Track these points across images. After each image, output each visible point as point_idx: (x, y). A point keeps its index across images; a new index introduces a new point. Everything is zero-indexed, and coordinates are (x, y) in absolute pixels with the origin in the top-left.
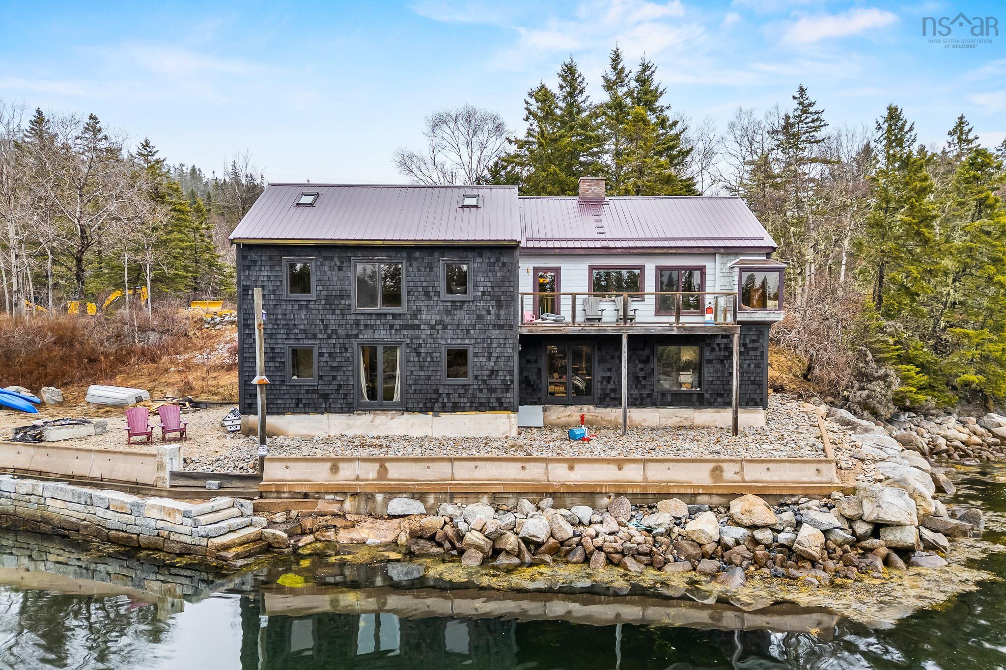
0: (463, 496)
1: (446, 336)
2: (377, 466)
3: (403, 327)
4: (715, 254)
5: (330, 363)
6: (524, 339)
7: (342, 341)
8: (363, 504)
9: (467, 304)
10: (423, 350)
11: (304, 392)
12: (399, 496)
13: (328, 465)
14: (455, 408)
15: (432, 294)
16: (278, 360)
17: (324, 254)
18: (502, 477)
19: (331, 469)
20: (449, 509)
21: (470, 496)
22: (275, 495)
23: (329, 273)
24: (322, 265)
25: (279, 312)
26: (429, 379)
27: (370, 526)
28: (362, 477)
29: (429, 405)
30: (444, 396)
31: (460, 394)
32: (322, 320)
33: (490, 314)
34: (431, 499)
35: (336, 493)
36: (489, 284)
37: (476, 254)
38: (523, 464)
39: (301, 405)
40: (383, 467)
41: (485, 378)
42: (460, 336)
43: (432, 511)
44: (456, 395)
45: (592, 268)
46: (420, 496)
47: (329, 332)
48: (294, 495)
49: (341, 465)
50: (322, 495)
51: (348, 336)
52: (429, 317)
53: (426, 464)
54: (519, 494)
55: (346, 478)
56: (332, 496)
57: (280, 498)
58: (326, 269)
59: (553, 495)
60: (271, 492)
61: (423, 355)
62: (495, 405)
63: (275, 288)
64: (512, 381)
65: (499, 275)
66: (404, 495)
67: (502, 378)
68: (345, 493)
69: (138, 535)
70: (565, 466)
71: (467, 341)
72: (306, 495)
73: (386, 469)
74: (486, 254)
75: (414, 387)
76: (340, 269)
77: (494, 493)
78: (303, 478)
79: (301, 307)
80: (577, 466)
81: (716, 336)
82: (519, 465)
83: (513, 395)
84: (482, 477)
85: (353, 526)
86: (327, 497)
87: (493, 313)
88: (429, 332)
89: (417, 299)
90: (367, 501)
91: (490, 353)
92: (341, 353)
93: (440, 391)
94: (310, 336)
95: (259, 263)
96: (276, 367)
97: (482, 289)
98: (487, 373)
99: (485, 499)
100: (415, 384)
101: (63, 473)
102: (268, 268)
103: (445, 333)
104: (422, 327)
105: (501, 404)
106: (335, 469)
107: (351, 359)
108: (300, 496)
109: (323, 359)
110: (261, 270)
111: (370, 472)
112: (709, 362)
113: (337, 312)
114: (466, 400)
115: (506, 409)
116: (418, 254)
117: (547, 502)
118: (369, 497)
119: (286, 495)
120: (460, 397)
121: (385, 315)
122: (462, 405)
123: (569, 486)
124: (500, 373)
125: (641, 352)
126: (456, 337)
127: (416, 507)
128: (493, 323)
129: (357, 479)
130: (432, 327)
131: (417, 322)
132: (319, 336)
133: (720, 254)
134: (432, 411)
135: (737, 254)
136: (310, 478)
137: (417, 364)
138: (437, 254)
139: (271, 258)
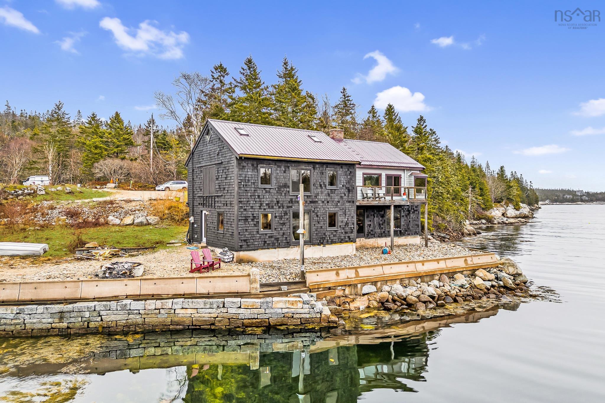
0: (390, 281)
1: (328, 207)
2: (354, 271)
3: (311, 202)
4: (404, 170)
5: (279, 221)
6: (358, 207)
7: (285, 210)
8: (353, 290)
9: (337, 191)
10: (319, 214)
11: (267, 237)
12: (367, 284)
13: (335, 272)
14: (333, 242)
15: (323, 186)
16: (256, 220)
17: (277, 164)
18: (401, 271)
19: (336, 274)
20: (386, 288)
21: (393, 281)
22: (316, 290)
23: (280, 174)
24: (277, 170)
25: (256, 194)
26: (322, 228)
27: (360, 299)
28: (349, 277)
29: (322, 241)
30: (328, 236)
31: (334, 235)
32: (276, 199)
33: (345, 196)
34: (379, 284)
35: (342, 286)
36: (345, 182)
37: (340, 167)
38: (407, 265)
39: (266, 245)
40: (356, 271)
41: (343, 227)
42: (334, 207)
43: (380, 290)
44: (332, 236)
45: (364, 174)
46: (374, 283)
47: (279, 205)
48: (325, 289)
49: (340, 272)
50: (336, 288)
51: (288, 207)
52: (322, 197)
53: (373, 268)
54: (410, 278)
55: (343, 278)
56: (340, 288)
57: (319, 291)
58: (278, 172)
59: (420, 277)
60: (315, 289)
61: (319, 216)
62: (347, 239)
63: (254, 181)
64: (354, 228)
65: (349, 177)
66: (369, 284)
67: (350, 226)
68: (346, 285)
69: (268, 319)
70: (421, 264)
71: (337, 209)
72: (330, 288)
73: (358, 272)
74: (344, 167)
75: (315, 232)
76: (285, 172)
77: (401, 279)
78: (325, 280)
79: (266, 192)
80: (425, 264)
81: (405, 205)
82: (406, 265)
83: (353, 235)
84: (394, 272)
85: (353, 301)
86: (338, 288)
87: (346, 195)
88: (321, 204)
89: (317, 188)
90: (354, 288)
91: (345, 215)
92: (284, 216)
93: (326, 234)
94: (271, 207)
95: (247, 167)
96: (254, 224)
97: (342, 184)
98: (344, 224)
99: (398, 282)
100: (316, 231)
101: (174, 293)
102: (251, 170)
103: (328, 205)
104: (319, 202)
105: (350, 239)
106: (337, 274)
107: (289, 219)
108: (327, 289)
109: (277, 219)
110: (248, 172)
111: (351, 274)
112: (403, 216)
113: (283, 194)
114: (336, 238)
115: (351, 241)
116: (317, 166)
117: (419, 280)
118: (355, 286)
119: (321, 289)
120: (334, 236)
122: (335, 241)
123: (426, 272)
124: (350, 224)
125: (381, 213)
126: (332, 207)
127: (373, 289)
128: (346, 200)
129: (348, 278)
130: (323, 202)
131: (317, 200)
132: (275, 207)
133: (406, 170)
134: (323, 244)
135: (411, 170)
136: (329, 280)
137: (317, 221)
138: (325, 166)
139: (253, 165)
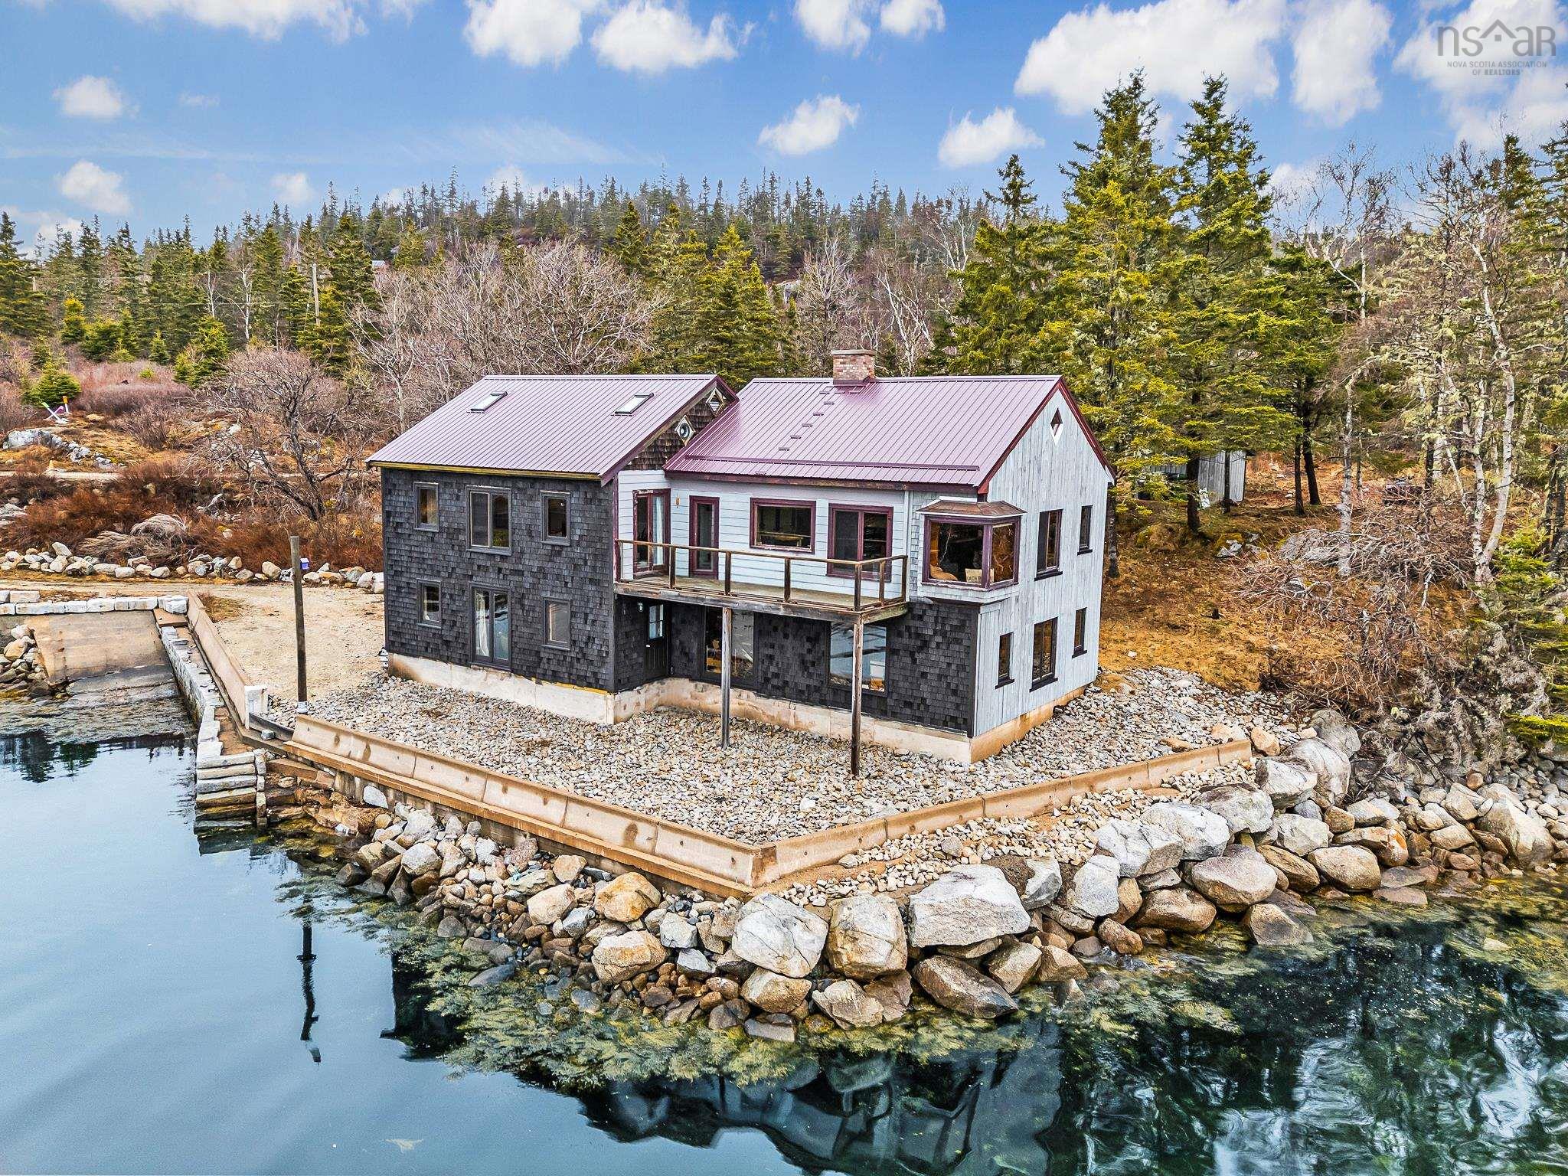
0: (413, 798)
1: (546, 588)
2: (365, 746)
3: (509, 572)
4: (903, 491)
5: (451, 606)
7: (460, 582)
9: (565, 549)
10: (526, 602)
11: (431, 635)
12: (372, 784)
13: (334, 736)
14: (555, 678)
15: (534, 534)
16: (412, 596)
17: (446, 480)
19: (334, 741)
22: (294, 757)
23: (449, 503)
24: (444, 493)
25: (413, 543)
26: (532, 638)
27: (345, 810)
28: (351, 756)
29: (531, 669)
30: (545, 661)
31: (559, 661)
32: (444, 556)
33: (587, 565)
34: (390, 795)
35: (332, 768)
36: (585, 527)
37: (573, 487)
38: (467, 775)
39: (430, 650)
40: (368, 749)
41: (582, 645)
42: (559, 589)
43: (392, 808)
44: (556, 662)
45: (754, 501)
46: (385, 788)
47: (450, 570)
49: (342, 738)
50: (322, 767)
51: (465, 576)
52: (531, 563)
53: (397, 754)
54: (454, 810)
55: (341, 754)
56: (329, 771)
58: (447, 497)
59: (480, 820)
60: (293, 754)
61: (527, 608)
62: (592, 680)
63: (409, 516)
64: (607, 653)
65: (595, 515)
66: (376, 785)
67: (598, 648)
68: (338, 770)
70: (500, 786)
71: (566, 597)
73: (369, 752)
74: (583, 488)
75: (518, 646)
76: (458, 497)
77: (435, 803)
78: (315, 745)
79: (428, 540)
80: (511, 789)
82: (463, 774)
83: (609, 674)
84: (433, 781)
85: (333, 807)
86: (326, 770)
87: (589, 563)
88: (531, 580)
89: (521, 538)
90: (349, 784)
91: (586, 615)
92: (459, 596)
93: (542, 655)
94: (435, 573)
95: (398, 487)
96: (411, 604)
97: (579, 532)
98: (584, 638)
99: (429, 807)
100: (521, 642)
102: (404, 493)
103: (545, 584)
104: (526, 574)
105: (597, 680)
106: (337, 740)
107: (467, 605)
109: (446, 601)
110: (399, 495)
111: (358, 752)
112: (895, 652)
113: (456, 548)
114: (564, 670)
115: (601, 688)
116: (521, 485)
118: (352, 779)
119: (301, 760)
120: (559, 665)
121: (494, 555)
122: (562, 676)
124: (597, 641)
125: (809, 626)
126: (555, 589)
127: (381, 799)
128: (590, 576)
129: (348, 757)
130: (534, 575)
131: (521, 567)
132: (442, 574)
133: (910, 491)
134: (535, 677)
136: (320, 747)
137: (521, 618)
138: (538, 485)
139: (405, 482)
